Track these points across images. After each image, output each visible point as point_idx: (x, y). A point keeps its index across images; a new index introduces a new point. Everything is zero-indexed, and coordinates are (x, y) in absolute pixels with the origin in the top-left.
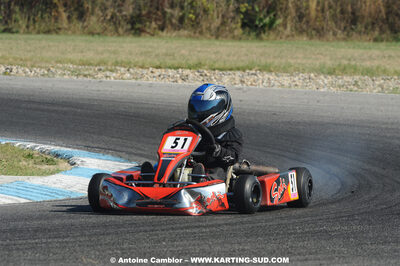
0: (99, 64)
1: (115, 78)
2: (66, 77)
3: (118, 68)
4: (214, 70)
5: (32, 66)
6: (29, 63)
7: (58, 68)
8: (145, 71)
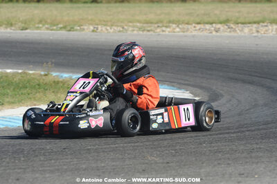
0: (157, 23)
1: (169, 32)
2: (135, 32)
3: (171, 25)
4: (238, 24)
5: (112, 25)
6: (109, 24)
7: (130, 26)
8: (189, 26)
